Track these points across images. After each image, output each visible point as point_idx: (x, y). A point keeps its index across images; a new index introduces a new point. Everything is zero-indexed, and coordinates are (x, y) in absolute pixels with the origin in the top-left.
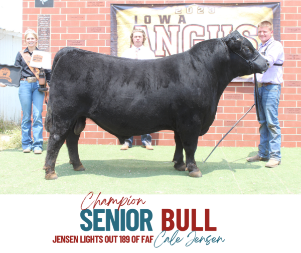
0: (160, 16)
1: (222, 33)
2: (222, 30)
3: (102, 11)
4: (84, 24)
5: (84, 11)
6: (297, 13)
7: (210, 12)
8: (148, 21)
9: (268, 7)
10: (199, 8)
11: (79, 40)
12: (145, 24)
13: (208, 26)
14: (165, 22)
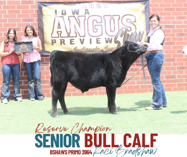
0: (72, 10)
1: (113, 20)
2: (113, 19)
3: (32, 7)
4: (20, 16)
5: (19, 7)
6: (159, 7)
7: (105, 7)
8: (64, 13)
9: (142, 4)
10: (98, 5)
11: (17, 27)
12: (62, 16)
13: (104, 16)
14: (75, 14)
